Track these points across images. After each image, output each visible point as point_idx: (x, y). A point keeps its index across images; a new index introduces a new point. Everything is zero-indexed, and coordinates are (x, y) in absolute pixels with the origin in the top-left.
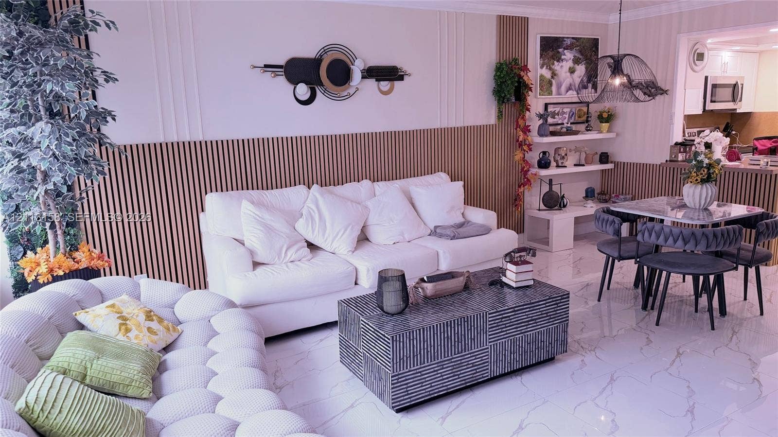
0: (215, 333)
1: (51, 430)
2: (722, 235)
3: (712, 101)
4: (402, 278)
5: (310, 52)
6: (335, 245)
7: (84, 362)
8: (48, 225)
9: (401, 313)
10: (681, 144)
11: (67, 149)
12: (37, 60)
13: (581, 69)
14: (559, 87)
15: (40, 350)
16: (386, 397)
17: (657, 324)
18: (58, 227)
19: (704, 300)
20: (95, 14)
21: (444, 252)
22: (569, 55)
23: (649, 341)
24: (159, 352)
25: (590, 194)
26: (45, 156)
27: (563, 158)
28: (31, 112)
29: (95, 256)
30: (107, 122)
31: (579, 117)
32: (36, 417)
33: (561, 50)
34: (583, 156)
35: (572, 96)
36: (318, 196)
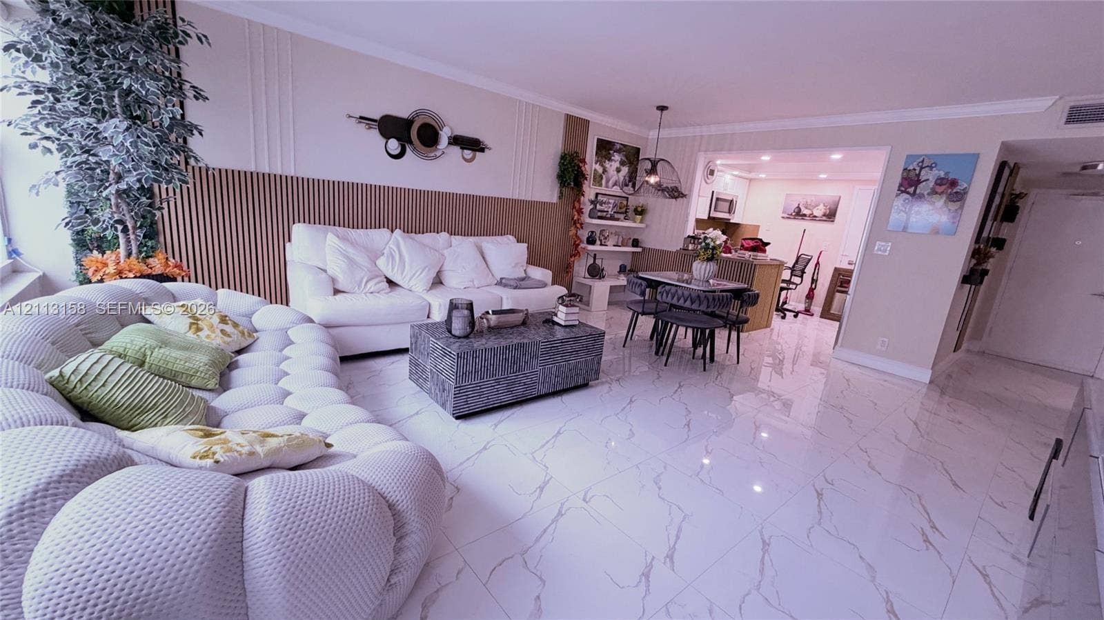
0: (290, 343)
1: (90, 402)
2: (719, 299)
3: (715, 211)
4: (470, 306)
5: (403, 112)
6: (411, 284)
7: (143, 349)
8: (120, 227)
9: (467, 337)
10: (692, 237)
11: (145, 150)
12: (114, 52)
13: (625, 170)
14: (608, 181)
15: (93, 335)
16: (448, 406)
17: (666, 365)
18: (131, 232)
19: (700, 351)
20: (186, 23)
21: (507, 298)
22: (617, 157)
23: (659, 377)
24: (233, 353)
25: (623, 269)
26: (118, 153)
27: (606, 238)
28: (105, 109)
29: (171, 265)
30: (193, 135)
31: (620, 208)
32: (72, 387)
33: (611, 152)
34: (621, 239)
35: (616, 190)
36: (400, 239)
